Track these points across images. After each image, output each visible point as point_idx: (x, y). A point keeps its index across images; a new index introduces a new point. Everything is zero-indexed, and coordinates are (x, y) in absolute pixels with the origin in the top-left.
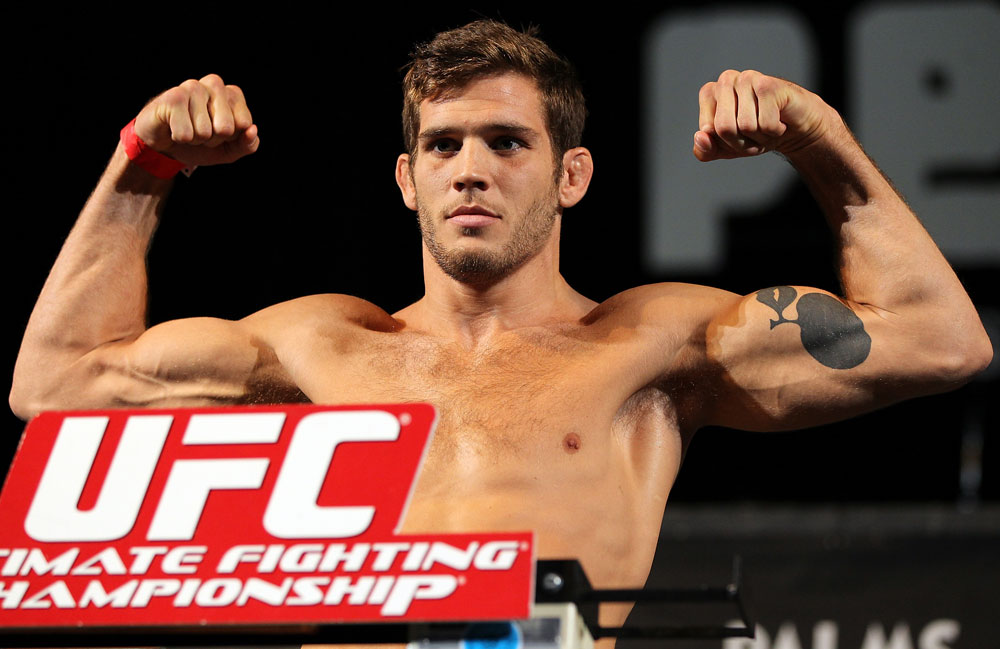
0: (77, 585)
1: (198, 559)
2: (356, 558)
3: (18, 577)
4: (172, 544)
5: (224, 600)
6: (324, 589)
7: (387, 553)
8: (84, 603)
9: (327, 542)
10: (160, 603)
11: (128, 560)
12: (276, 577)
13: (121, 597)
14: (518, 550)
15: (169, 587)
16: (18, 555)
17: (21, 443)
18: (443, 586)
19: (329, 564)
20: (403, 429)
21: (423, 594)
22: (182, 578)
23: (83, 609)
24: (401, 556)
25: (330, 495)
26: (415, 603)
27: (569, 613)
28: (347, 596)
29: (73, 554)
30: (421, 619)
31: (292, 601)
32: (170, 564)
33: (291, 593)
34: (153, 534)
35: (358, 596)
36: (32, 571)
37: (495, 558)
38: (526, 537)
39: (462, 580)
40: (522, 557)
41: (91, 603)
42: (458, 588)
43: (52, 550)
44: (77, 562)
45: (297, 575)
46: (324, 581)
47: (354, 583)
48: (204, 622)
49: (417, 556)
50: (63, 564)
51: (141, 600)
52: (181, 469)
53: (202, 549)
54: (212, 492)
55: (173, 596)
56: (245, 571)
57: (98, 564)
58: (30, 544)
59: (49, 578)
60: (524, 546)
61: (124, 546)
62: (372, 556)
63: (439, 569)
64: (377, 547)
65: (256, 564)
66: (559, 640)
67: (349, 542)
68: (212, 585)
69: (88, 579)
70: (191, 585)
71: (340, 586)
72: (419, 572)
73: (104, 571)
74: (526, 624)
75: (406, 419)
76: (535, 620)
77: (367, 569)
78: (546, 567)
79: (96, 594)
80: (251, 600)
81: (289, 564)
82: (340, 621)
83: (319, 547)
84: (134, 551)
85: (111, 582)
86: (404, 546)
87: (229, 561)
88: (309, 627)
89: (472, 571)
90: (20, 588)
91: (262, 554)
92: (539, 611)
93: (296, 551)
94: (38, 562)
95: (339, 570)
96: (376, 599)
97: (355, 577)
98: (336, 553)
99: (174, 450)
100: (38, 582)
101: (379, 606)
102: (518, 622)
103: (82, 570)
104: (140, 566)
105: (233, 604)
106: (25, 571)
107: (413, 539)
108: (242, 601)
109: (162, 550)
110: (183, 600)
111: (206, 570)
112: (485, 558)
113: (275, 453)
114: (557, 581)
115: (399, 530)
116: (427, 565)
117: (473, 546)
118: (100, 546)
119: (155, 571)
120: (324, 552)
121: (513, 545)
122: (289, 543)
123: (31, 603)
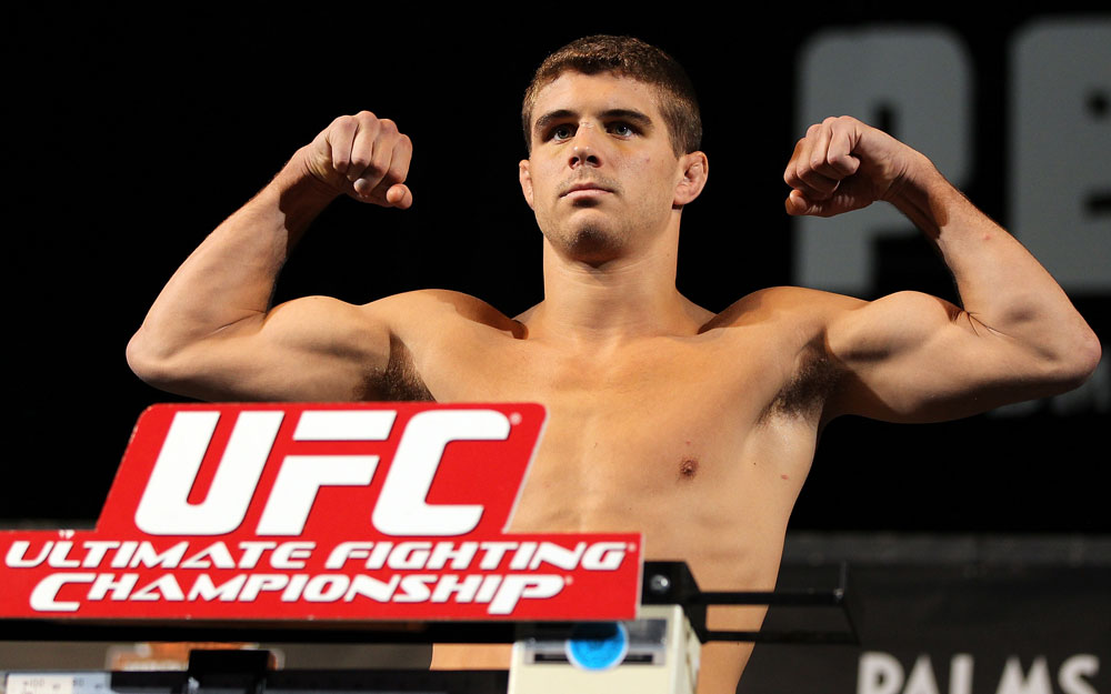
0: (186, 578)
1: (306, 554)
2: (463, 557)
3: (127, 570)
4: (281, 539)
5: (332, 595)
6: (432, 586)
7: (495, 553)
8: (192, 596)
9: (435, 540)
10: (269, 597)
11: (237, 554)
12: (384, 574)
13: (229, 591)
14: (626, 550)
15: (277, 582)
16: (129, 547)
17: (133, 436)
18: (550, 586)
19: (437, 562)
20: (513, 428)
21: (530, 593)
22: (290, 573)
23: (192, 602)
24: (509, 555)
25: (438, 493)
26: (522, 603)
27: (676, 616)
28: (454, 594)
29: (182, 547)
30: (527, 618)
31: (399, 598)
32: (279, 560)
33: (399, 590)
34: (262, 529)
35: (465, 595)
36: (141, 562)
37: (602, 559)
38: (634, 538)
39: (569, 580)
40: (630, 559)
41: (199, 596)
42: (565, 587)
43: (162, 543)
44: (185, 557)
45: (405, 573)
46: (432, 578)
47: (461, 581)
48: (311, 618)
49: (524, 555)
50: (172, 557)
51: (249, 594)
52: (291, 464)
53: (311, 545)
54: (321, 487)
55: (282, 591)
56: (353, 568)
57: (207, 558)
58: (140, 536)
59: (158, 571)
60: (632, 547)
61: (233, 540)
62: (480, 554)
63: (546, 568)
64: (485, 545)
65: (365, 560)
66: (665, 641)
67: (457, 540)
68: (320, 580)
69: (196, 572)
70: (300, 580)
71: (447, 585)
72: (526, 571)
73: (213, 565)
74: (632, 625)
75: (516, 418)
76: (641, 621)
77: (474, 567)
78: (653, 568)
79: (204, 587)
80: (358, 595)
81: (397, 561)
82: (447, 618)
83: (428, 545)
84: (243, 545)
85: (220, 576)
86: (512, 546)
87: (337, 558)
88: (416, 624)
89: (579, 571)
90: (129, 580)
91: (371, 551)
92: (645, 613)
93: (405, 548)
94: (148, 555)
95: (447, 568)
96: (483, 597)
97: (462, 575)
98: (444, 550)
99: (285, 445)
100: (147, 575)
101: (486, 605)
102: (624, 623)
103: (191, 563)
104: (249, 560)
105: (341, 598)
106: (134, 564)
107: (521, 538)
108: (349, 597)
109: (271, 545)
110: (290, 595)
111: (314, 566)
112: (592, 558)
113: (385, 450)
114: (664, 582)
115: (506, 530)
116: (535, 565)
117: (581, 547)
118: (209, 540)
119: (263, 566)
120: (432, 550)
121: (621, 545)
122: (397, 540)
123: (141, 595)
